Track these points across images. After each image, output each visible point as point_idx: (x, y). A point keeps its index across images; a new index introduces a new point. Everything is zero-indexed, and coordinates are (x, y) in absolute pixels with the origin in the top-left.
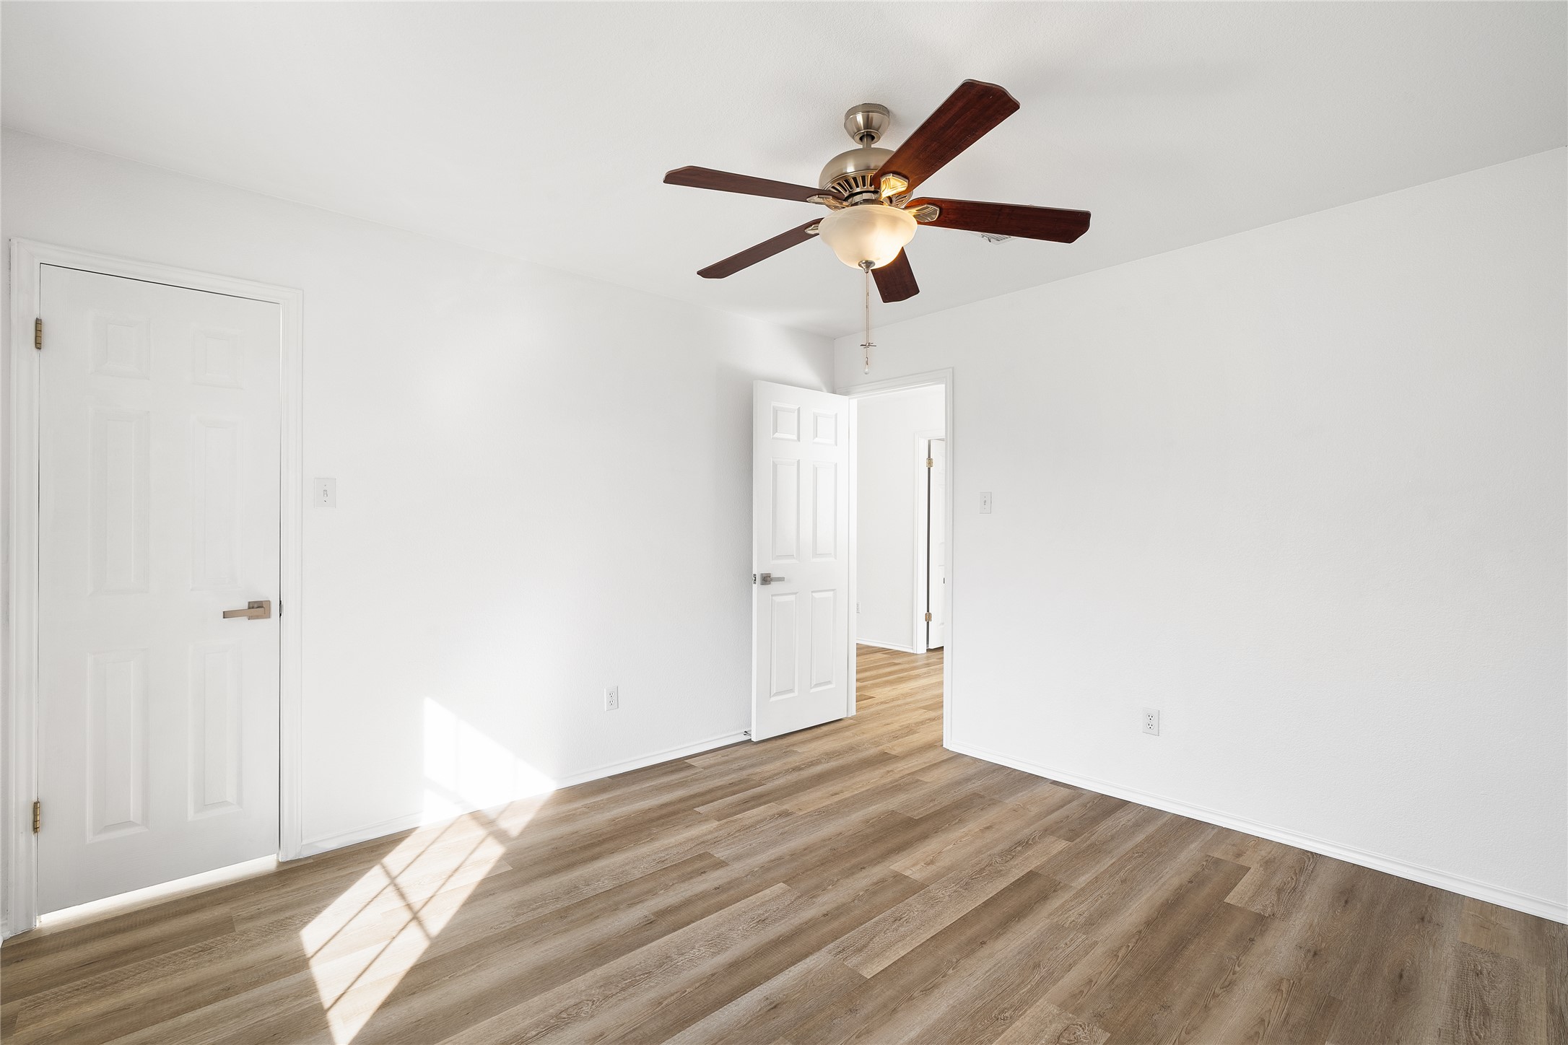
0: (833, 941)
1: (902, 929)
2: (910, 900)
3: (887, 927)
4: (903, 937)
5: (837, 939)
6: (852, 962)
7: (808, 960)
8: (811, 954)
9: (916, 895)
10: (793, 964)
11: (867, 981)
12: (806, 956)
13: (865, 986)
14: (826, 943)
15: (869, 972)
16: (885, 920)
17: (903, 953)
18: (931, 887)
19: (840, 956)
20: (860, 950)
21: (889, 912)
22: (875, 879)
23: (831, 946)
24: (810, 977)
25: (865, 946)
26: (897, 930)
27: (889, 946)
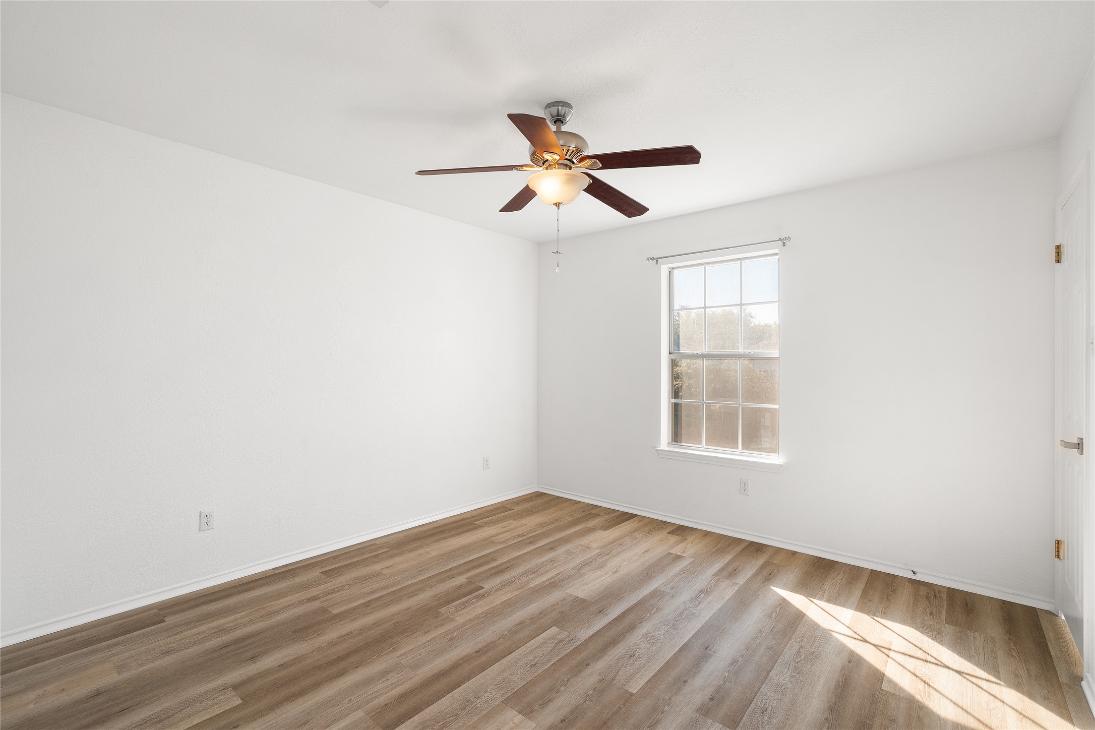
0: (578, 646)
1: (531, 658)
2: (521, 684)
3: (542, 658)
4: (531, 652)
5: (576, 647)
6: (564, 635)
7: (591, 634)
8: (590, 637)
9: (515, 690)
10: (599, 631)
11: (554, 625)
12: (593, 636)
13: (555, 623)
14: (582, 644)
15: (554, 630)
16: (543, 664)
17: (533, 641)
18: (499, 701)
19: (572, 637)
20: (560, 641)
21: (540, 671)
22: (551, 706)
23: (579, 643)
24: (587, 625)
25: (557, 644)
26: (535, 657)
27: (541, 645)
